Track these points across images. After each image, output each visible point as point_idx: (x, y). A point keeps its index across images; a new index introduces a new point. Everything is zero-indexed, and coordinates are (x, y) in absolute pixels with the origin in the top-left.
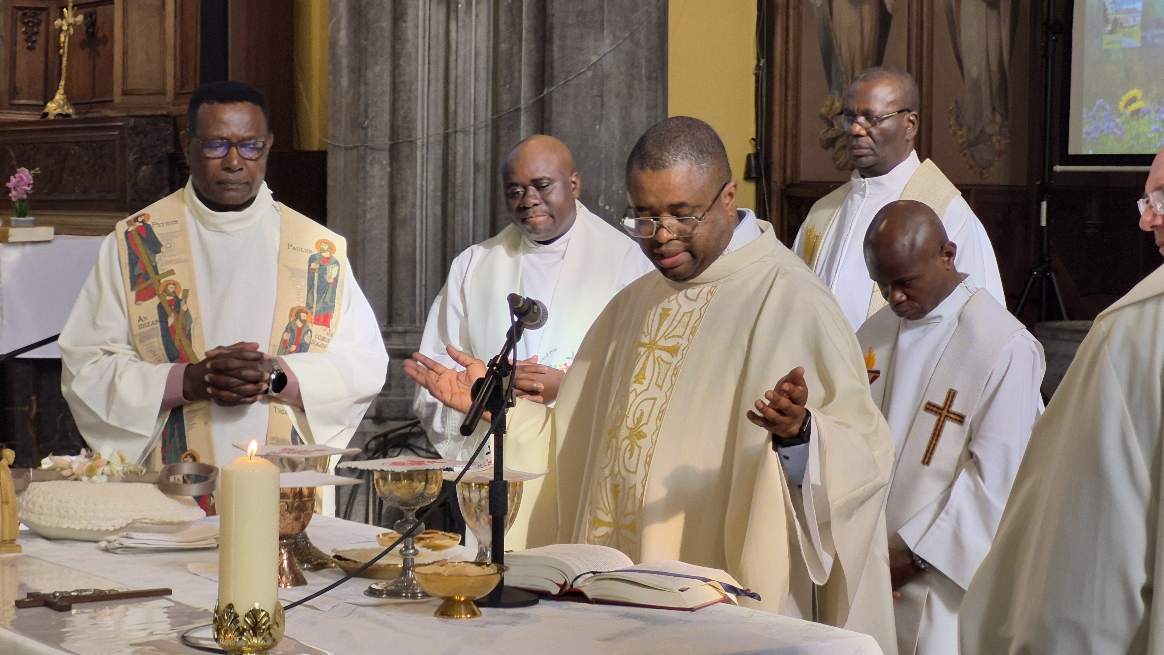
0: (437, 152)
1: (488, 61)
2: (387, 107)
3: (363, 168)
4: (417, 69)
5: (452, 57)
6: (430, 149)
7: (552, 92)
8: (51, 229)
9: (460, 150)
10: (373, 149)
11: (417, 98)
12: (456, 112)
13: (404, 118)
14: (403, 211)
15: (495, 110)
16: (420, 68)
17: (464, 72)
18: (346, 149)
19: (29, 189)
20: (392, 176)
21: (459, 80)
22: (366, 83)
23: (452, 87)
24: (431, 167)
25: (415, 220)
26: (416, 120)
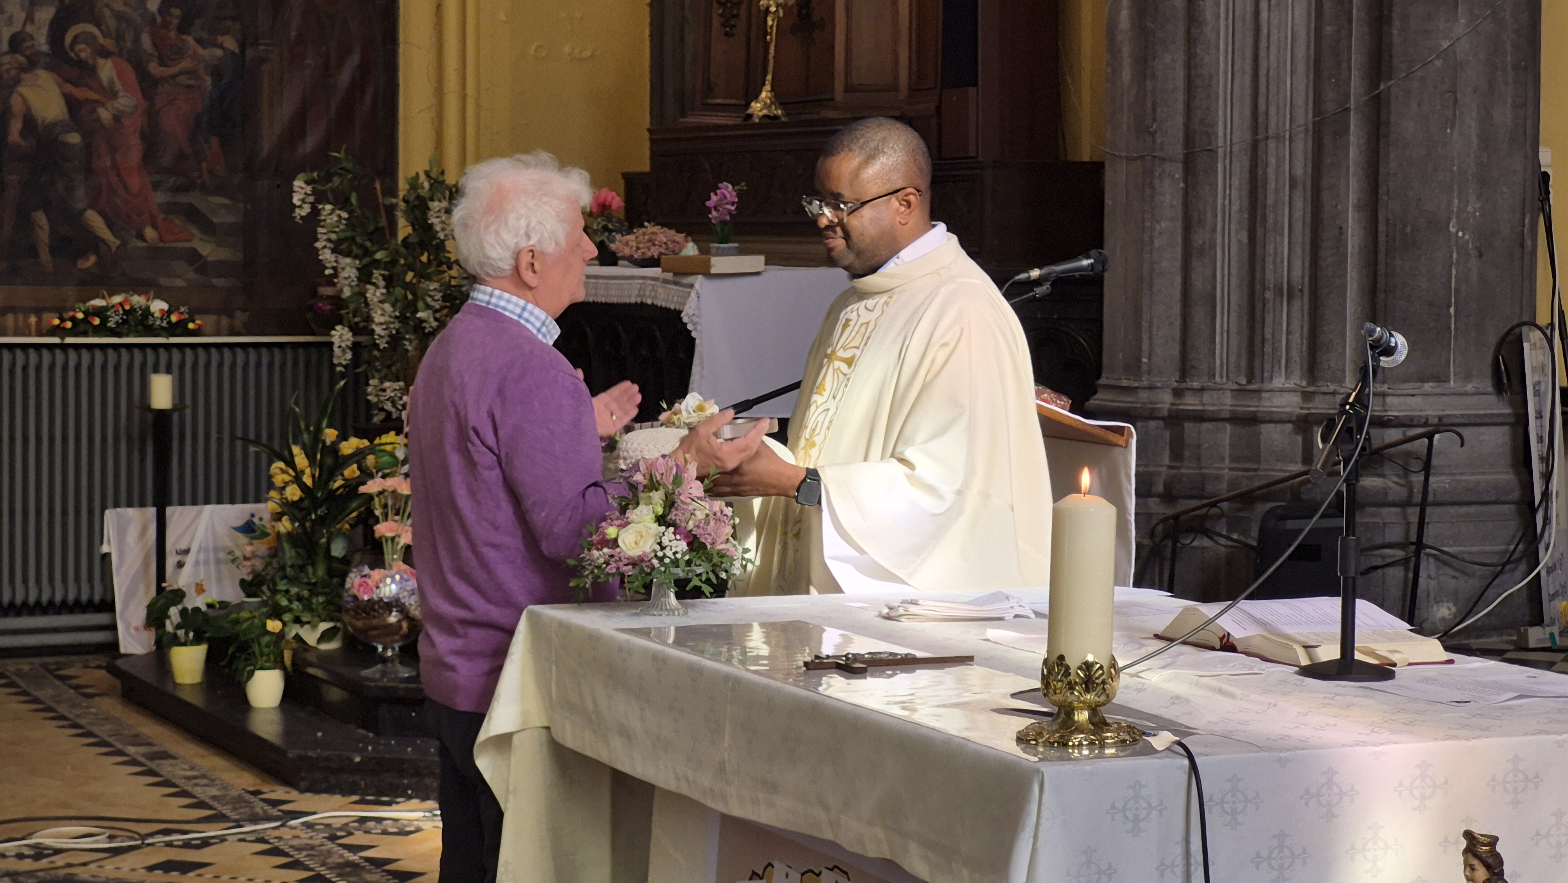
0: (1242, 164)
1: (1308, 47)
2: (1180, 107)
3: (1150, 183)
4: (1218, 58)
5: (1263, 44)
6: (1234, 159)
7: (1390, 87)
8: (762, 258)
9: (1272, 160)
10: (1163, 160)
11: (1218, 98)
12: (1267, 113)
13: (1202, 121)
14: (1200, 238)
15: (1318, 109)
16: (1222, 58)
17: (1278, 61)
18: (1128, 159)
19: (733, 208)
20: (1186, 193)
21: (1271, 73)
22: (1154, 76)
23: (1262, 80)
24: (1236, 182)
25: (1215, 248)
26: (1217, 123)
